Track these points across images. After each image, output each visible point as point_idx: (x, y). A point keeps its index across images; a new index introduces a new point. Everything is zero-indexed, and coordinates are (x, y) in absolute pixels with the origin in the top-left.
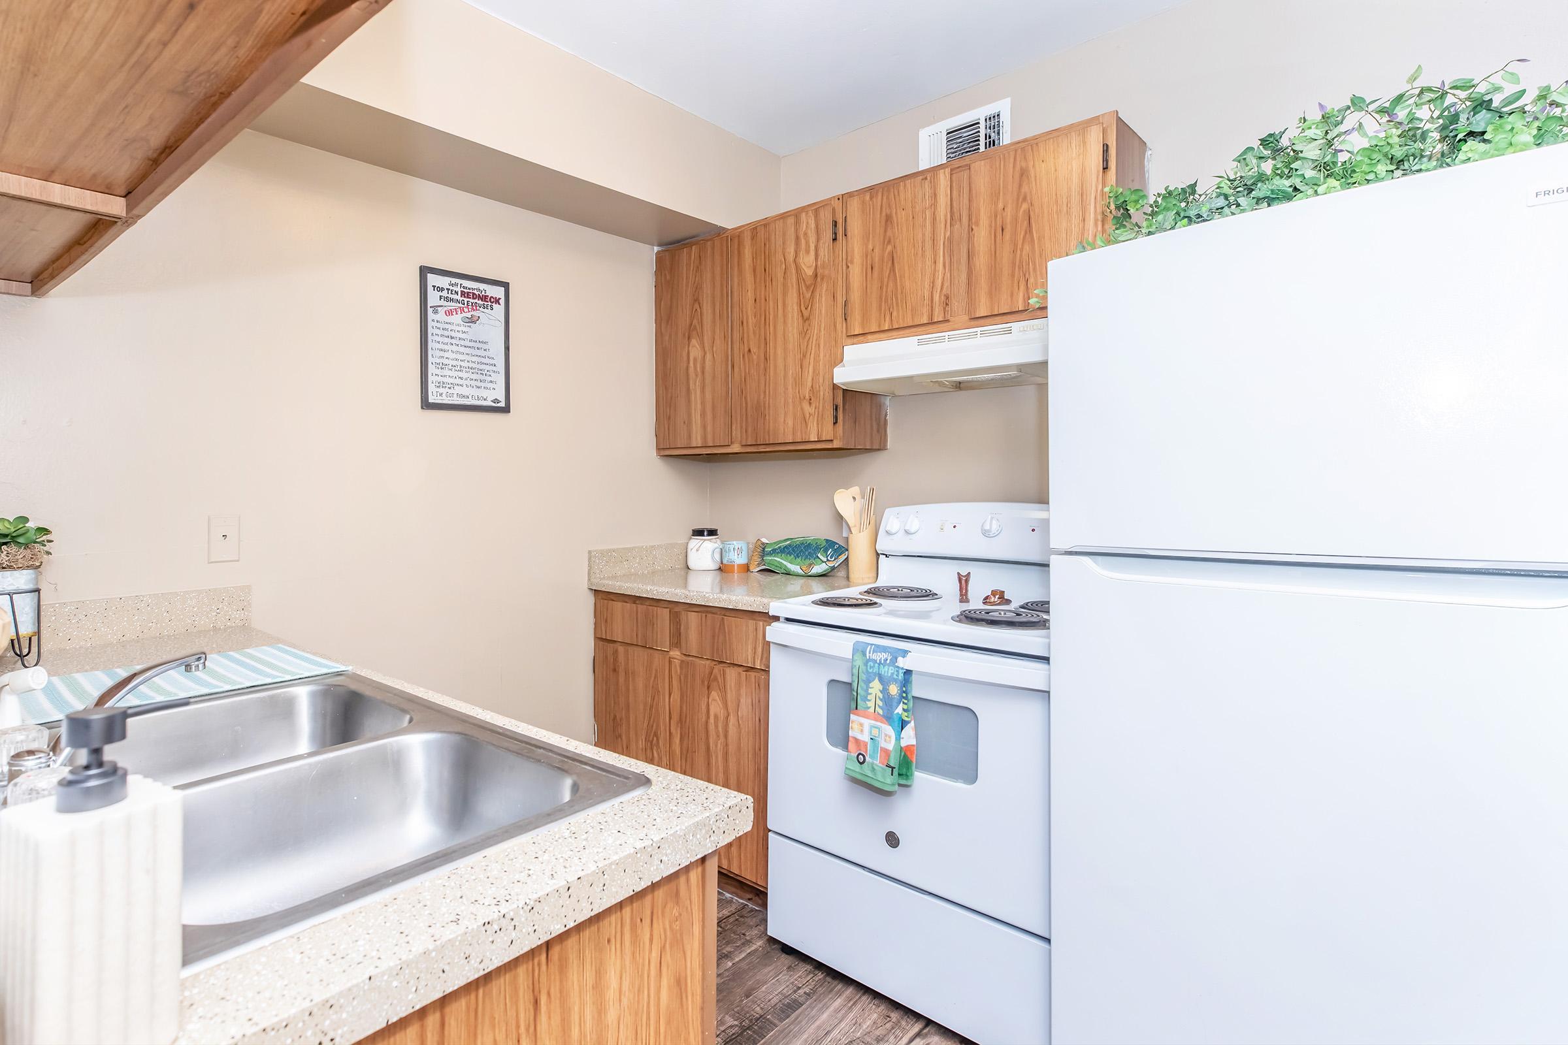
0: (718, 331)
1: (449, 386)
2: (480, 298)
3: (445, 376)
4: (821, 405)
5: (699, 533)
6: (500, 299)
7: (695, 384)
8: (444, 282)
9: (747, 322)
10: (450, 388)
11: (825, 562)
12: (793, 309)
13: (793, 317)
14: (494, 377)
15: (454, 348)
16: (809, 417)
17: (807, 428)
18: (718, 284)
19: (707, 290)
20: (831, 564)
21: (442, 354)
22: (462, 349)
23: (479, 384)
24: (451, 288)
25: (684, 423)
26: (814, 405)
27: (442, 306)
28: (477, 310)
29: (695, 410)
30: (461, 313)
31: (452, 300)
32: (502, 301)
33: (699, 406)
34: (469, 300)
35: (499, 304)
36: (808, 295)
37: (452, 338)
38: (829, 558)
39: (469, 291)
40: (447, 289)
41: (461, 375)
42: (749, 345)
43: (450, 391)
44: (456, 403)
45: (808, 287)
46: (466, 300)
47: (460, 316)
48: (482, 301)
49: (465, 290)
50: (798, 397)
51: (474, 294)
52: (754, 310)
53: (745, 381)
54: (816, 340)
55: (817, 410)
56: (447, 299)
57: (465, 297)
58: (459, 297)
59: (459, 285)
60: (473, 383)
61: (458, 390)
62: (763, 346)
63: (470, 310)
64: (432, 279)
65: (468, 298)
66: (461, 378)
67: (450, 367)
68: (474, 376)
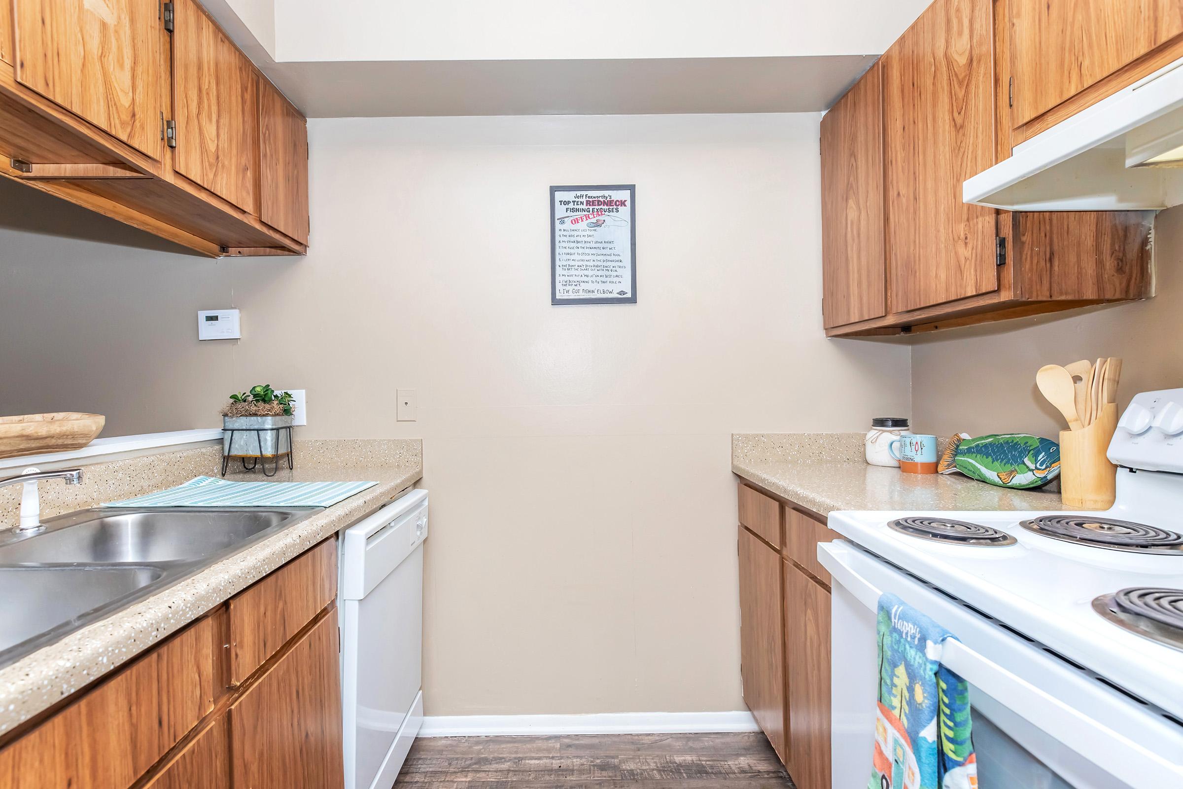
0: (871, 182)
1: (575, 284)
2: (604, 203)
3: (572, 276)
4: (979, 243)
5: (880, 423)
6: (625, 201)
7: (852, 251)
8: (570, 196)
9: (896, 161)
10: (576, 285)
11: (1032, 470)
12: (945, 121)
13: (944, 131)
14: (620, 272)
15: (580, 251)
16: (966, 262)
17: (962, 279)
18: (870, 127)
19: (861, 138)
20: (1041, 474)
21: (568, 257)
22: (588, 251)
23: (604, 279)
24: (577, 200)
25: (844, 297)
26: (970, 246)
27: (568, 217)
28: (602, 215)
29: (853, 280)
30: (587, 220)
31: (577, 210)
32: (628, 203)
33: (856, 275)
34: (594, 207)
35: (625, 206)
36: (961, 94)
37: (578, 242)
38: (1038, 465)
39: (594, 199)
40: (573, 201)
41: (586, 272)
42: (898, 187)
43: (576, 288)
44: (581, 297)
45: (960, 83)
46: (591, 208)
47: (585, 222)
48: (607, 206)
49: (591, 200)
50: (951, 238)
51: (599, 201)
52: (903, 141)
53: (895, 233)
54: (972, 152)
55: (974, 251)
56: (573, 210)
57: (590, 205)
58: (584, 207)
59: (584, 196)
60: (599, 279)
61: (584, 286)
62: (911, 183)
63: (595, 216)
64: (559, 196)
65: (593, 205)
66: (587, 276)
67: (576, 267)
68: (599, 273)
